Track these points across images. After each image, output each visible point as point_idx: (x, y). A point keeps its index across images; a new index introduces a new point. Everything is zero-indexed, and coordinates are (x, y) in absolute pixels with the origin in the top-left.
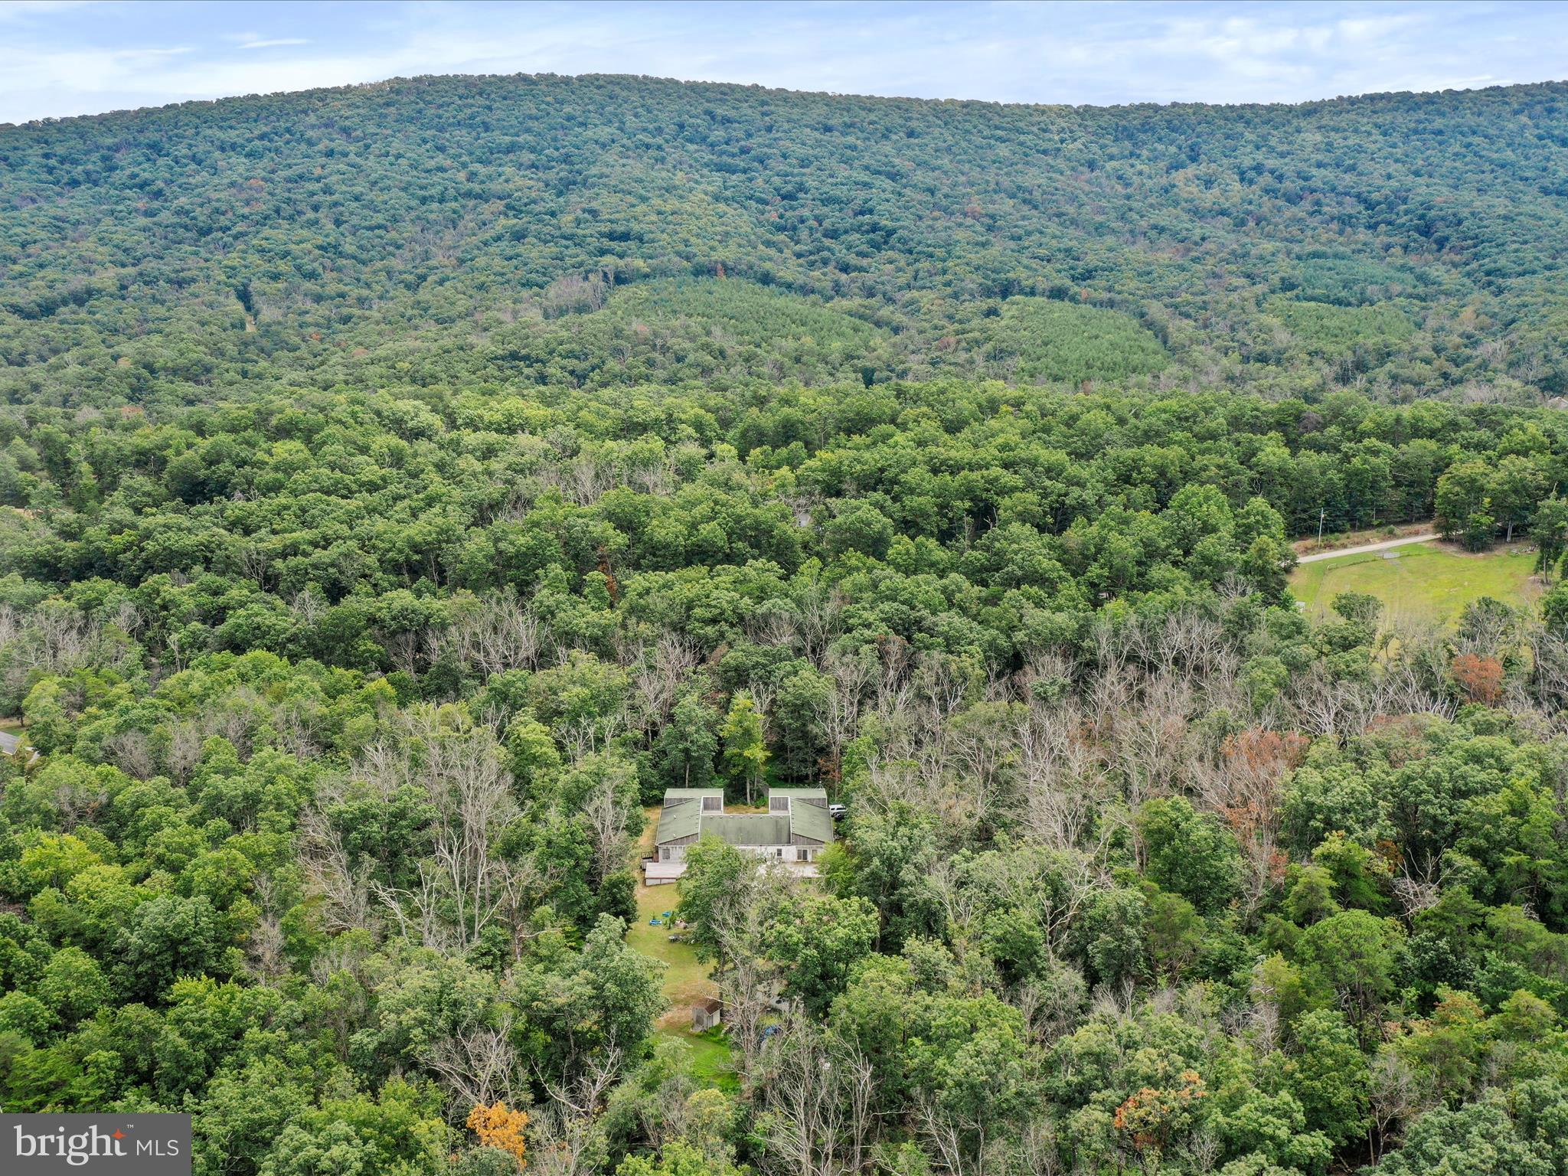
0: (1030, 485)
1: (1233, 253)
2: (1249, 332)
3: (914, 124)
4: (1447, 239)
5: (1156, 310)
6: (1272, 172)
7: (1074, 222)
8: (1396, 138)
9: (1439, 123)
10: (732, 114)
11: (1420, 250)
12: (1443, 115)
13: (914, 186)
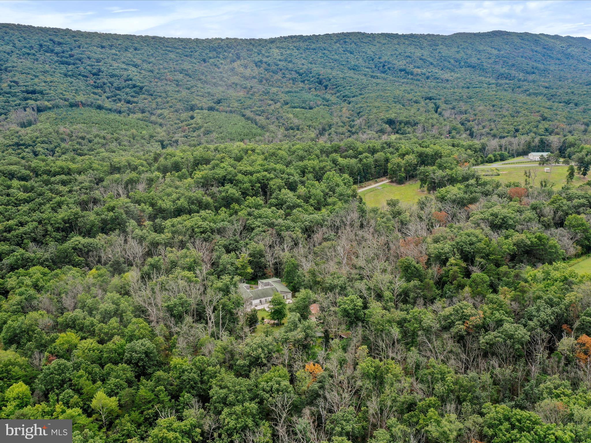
0: (276, 177)
1: (263, 92)
2: (284, 120)
3: (136, 45)
4: (327, 85)
5: (248, 113)
6: (266, 63)
7: (205, 82)
8: (301, 51)
9: (313, 46)
10: (61, 41)
11: (320, 90)
12: (314, 43)
13: (144, 70)
